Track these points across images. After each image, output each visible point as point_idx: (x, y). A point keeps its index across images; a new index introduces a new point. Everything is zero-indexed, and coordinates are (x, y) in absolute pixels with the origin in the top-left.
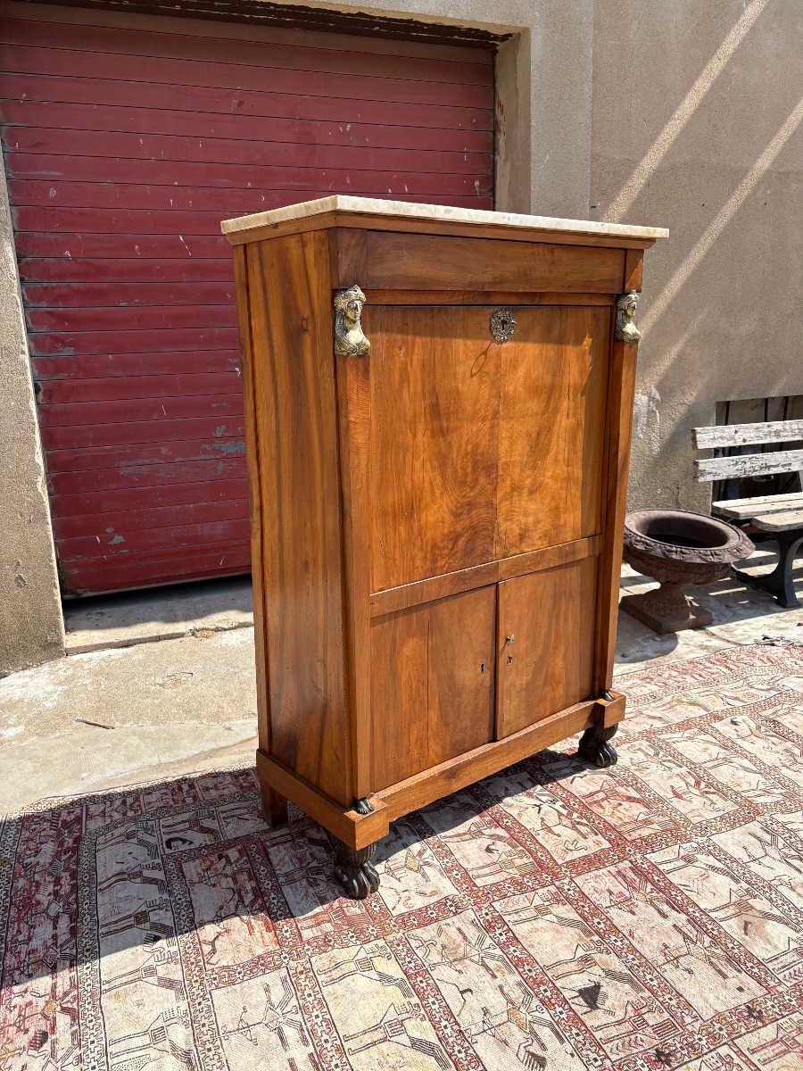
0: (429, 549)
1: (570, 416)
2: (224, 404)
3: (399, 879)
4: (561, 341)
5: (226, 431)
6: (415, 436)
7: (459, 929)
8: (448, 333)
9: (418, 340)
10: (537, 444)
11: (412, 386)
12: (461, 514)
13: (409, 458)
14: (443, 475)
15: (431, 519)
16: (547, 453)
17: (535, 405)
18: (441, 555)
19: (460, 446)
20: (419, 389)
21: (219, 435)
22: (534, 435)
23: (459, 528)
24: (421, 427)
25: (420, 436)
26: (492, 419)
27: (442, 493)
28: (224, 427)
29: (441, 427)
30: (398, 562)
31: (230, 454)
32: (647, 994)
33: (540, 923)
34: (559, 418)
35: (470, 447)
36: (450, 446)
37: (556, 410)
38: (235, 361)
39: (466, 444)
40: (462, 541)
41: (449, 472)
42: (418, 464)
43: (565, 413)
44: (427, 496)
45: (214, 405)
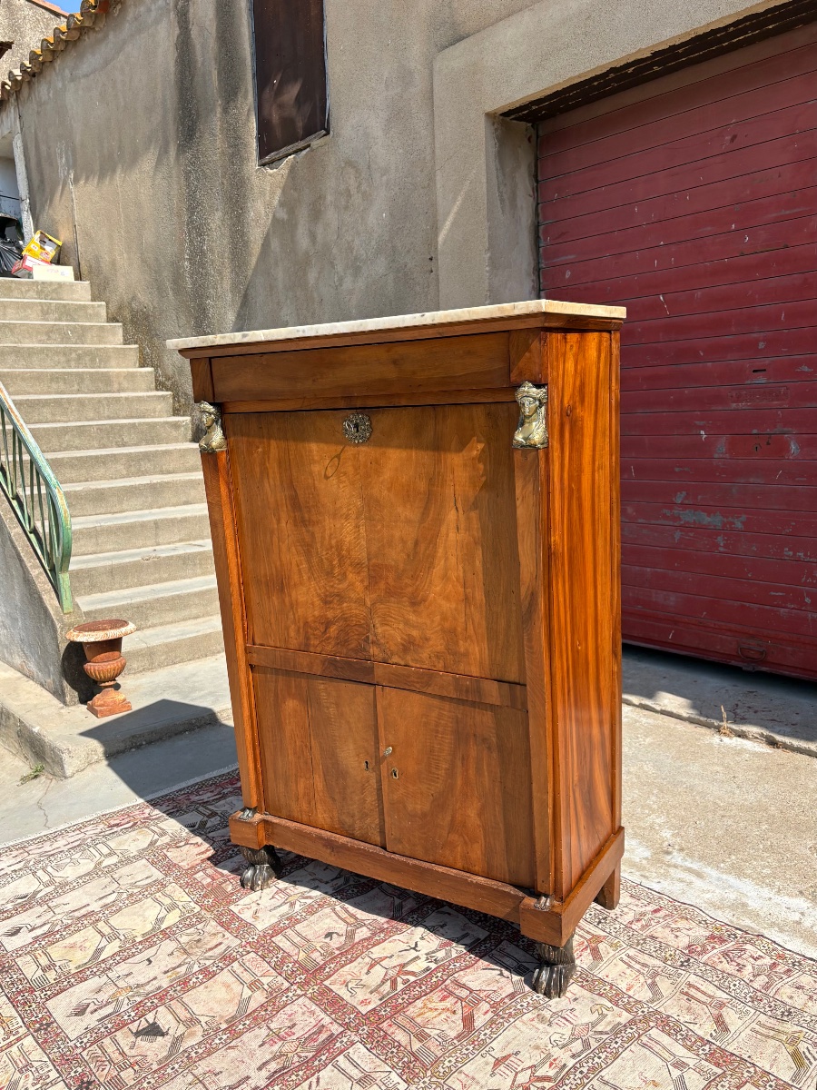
0: (302, 625)
1: (462, 531)
2: (686, 469)
3: (273, 897)
4: (438, 447)
5: (686, 498)
6: (279, 521)
7: (220, 944)
8: (302, 437)
9: (273, 443)
10: (416, 553)
11: (271, 480)
12: (331, 602)
13: (275, 539)
14: (309, 562)
15: (301, 599)
16: (431, 566)
17: (408, 512)
18: (314, 635)
19: (323, 538)
20: (278, 483)
21: (679, 501)
22: (410, 544)
23: (330, 614)
24: (284, 516)
25: (283, 524)
26: (357, 518)
27: (309, 578)
28: (684, 493)
29: (302, 517)
30: (274, 626)
31: (688, 523)
32: (155, 1067)
33: (237, 987)
34: (443, 530)
35: (333, 542)
36: (313, 535)
37: (439, 521)
38: (702, 423)
39: (330, 538)
40: (333, 630)
41: (315, 560)
42: (284, 547)
43: (453, 525)
44: (296, 577)
45: (677, 470)
